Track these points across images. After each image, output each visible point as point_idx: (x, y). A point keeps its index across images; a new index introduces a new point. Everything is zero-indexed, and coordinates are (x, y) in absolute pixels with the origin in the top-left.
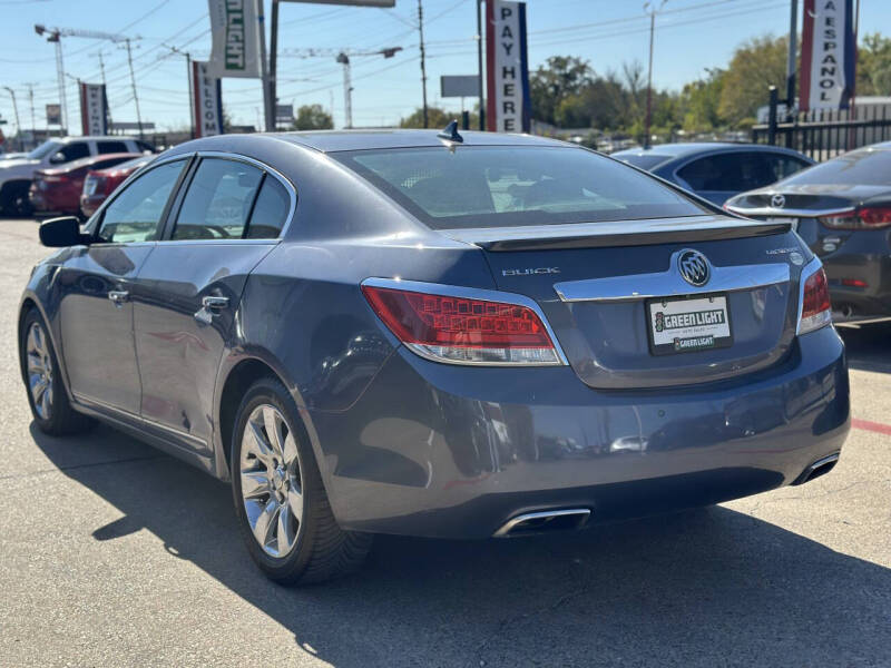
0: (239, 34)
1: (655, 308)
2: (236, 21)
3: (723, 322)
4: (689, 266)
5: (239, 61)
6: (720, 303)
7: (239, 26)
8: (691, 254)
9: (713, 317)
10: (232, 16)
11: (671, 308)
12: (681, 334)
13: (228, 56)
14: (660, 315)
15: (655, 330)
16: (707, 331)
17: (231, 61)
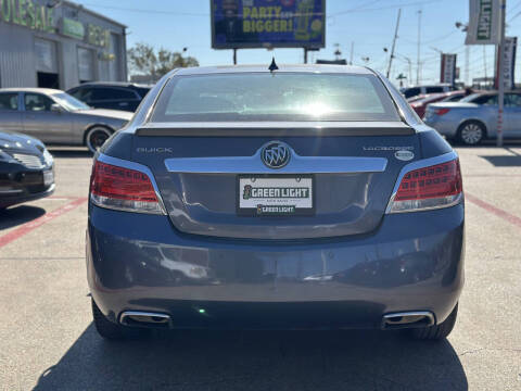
0: (488, 18)
1: (244, 182)
2: (486, 10)
3: (307, 196)
4: (270, 153)
5: (486, 34)
6: (307, 183)
7: (488, 12)
8: (276, 145)
9: (298, 193)
10: (484, 7)
11: (260, 183)
12: (264, 202)
13: (479, 31)
14: (248, 188)
15: (241, 197)
16: (290, 202)
17: (481, 34)
